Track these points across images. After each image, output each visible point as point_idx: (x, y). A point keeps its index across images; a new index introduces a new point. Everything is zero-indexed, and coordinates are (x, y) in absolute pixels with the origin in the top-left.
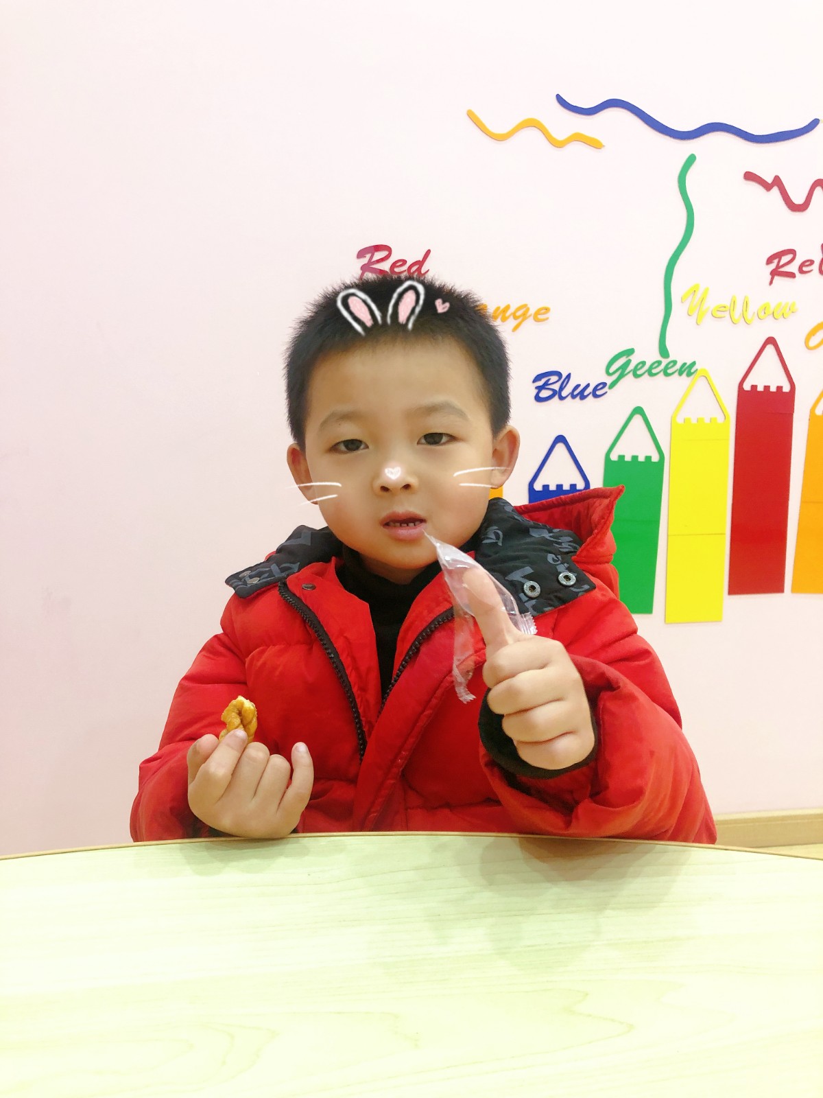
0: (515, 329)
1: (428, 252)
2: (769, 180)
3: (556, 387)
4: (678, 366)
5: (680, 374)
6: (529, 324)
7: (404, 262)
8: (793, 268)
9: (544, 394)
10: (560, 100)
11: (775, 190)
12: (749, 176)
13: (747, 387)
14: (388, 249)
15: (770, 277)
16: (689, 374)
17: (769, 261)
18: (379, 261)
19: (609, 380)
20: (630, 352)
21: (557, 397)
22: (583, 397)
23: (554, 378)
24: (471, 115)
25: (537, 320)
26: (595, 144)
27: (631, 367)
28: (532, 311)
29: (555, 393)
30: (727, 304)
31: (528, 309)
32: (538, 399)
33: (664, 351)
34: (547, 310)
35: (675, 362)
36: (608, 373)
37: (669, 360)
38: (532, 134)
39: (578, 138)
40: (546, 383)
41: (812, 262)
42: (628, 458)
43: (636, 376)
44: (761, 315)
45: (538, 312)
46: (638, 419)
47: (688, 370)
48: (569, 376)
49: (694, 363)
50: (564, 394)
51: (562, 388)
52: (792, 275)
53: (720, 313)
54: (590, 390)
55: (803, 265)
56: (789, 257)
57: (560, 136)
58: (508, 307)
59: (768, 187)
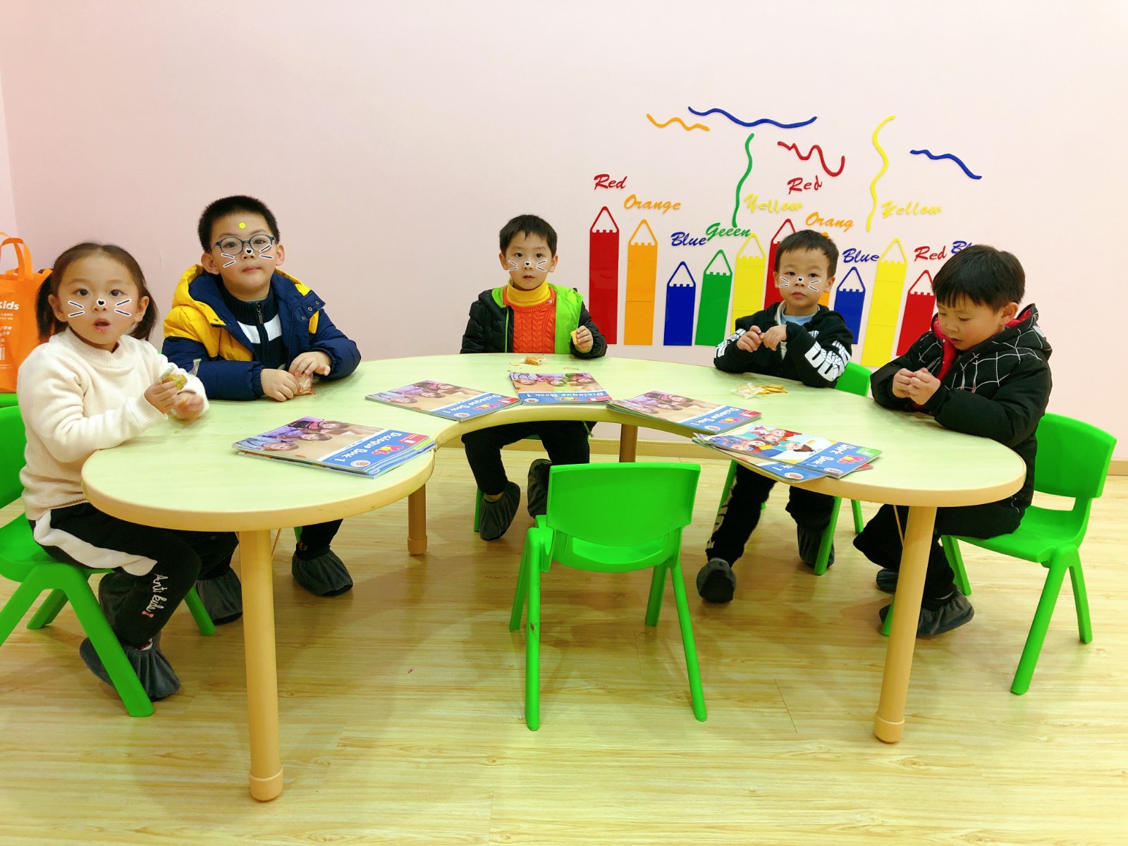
0: (664, 212)
1: (626, 178)
2: (790, 145)
3: (682, 239)
4: (741, 232)
5: (742, 235)
6: (671, 211)
7: (615, 182)
8: (801, 186)
9: (676, 242)
10: (690, 109)
11: (793, 150)
12: (780, 144)
14: (608, 176)
15: (789, 190)
16: (746, 236)
17: (789, 183)
18: (604, 181)
19: (707, 237)
20: (718, 224)
21: (682, 244)
22: (695, 244)
23: (681, 235)
24: (649, 116)
25: (674, 208)
26: (706, 129)
27: (718, 231)
28: (673, 204)
29: (681, 242)
30: (767, 203)
31: (670, 204)
32: (673, 244)
33: (734, 224)
34: (679, 204)
35: (740, 230)
36: (707, 234)
37: (738, 228)
38: (677, 124)
39: (697, 126)
40: (677, 238)
41: (811, 184)
42: (715, 274)
43: (721, 235)
44: (784, 209)
45: (675, 205)
46: (720, 255)
47: (746, 233)
48: (688, 235)
49: (749, 231)
50: (685, 242)
51: (685, 240)
52: (800, 190)
53: (763, 208)
54: (698, 241)
55: (806, 185)
56: (799, 181)
57: (689, 125)
58: (661, 202)
59: (790, 149)
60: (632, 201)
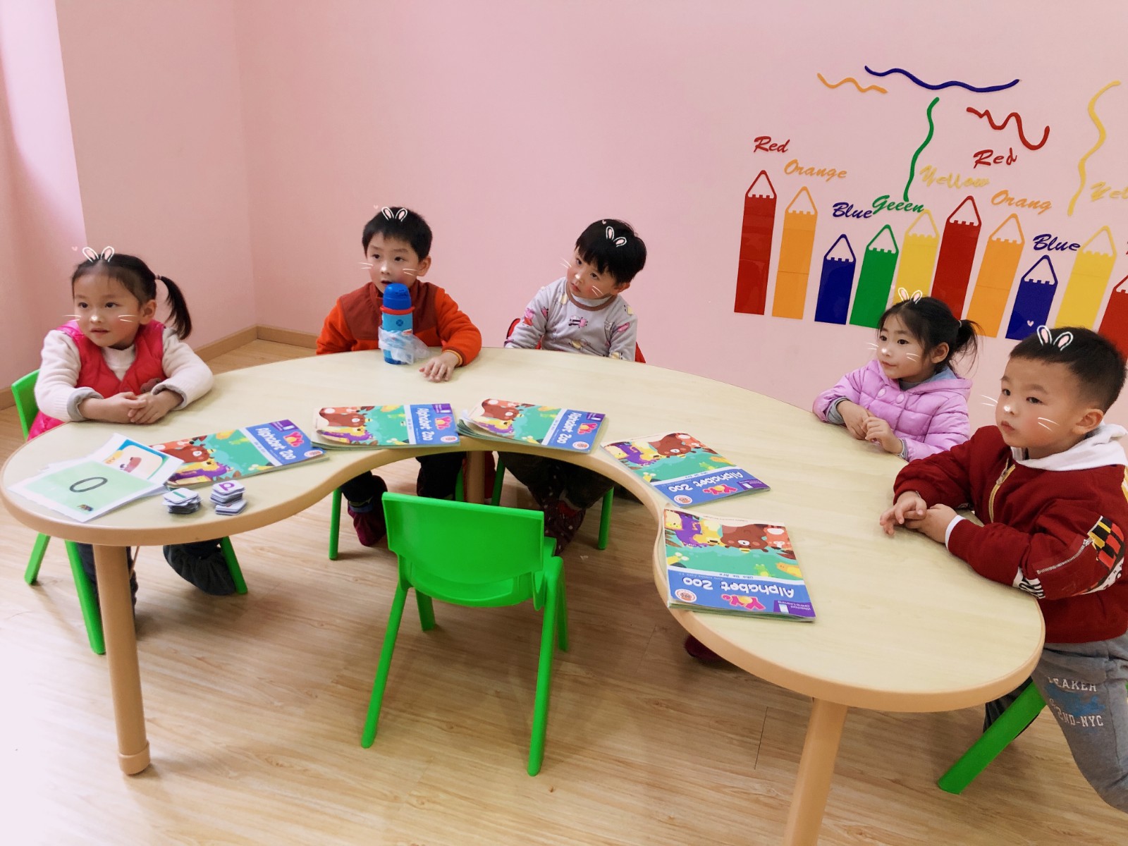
0: (828, 180)
1: (789, 141)
2: (982, 112)
3: (845, 210)
4: (913, 207)
5: (914, 211)
6: (836, 178)
7: (776, 145)
8: (991, 160)
9: (838, 213)
10: (867, 69)
11: (986, 117)
12: (970, 110)
13: (952, 221)
14: (769, 138)
15: (975, 164)
17: (976, 155)
18: (765, 144)
19: (873, 210)
20: (887, 197)
21: (844, 216)
22: (858, 217)
23: (844, 206)
24: (819, 76)
25: (839, 176)
26: (883, 91)
27: (887, 204)
28: (838, 172)
29: (844, 213)
30: (947, 176)
31: (835, 171)
32: (835, 215)
33: (906, 198)
34: (845, 173)
35: (911, 204)
36: (873, 206)
37: (908, 203)
38: (850, 85)
39: (873, 88)
40: (840, 208)
41: (1002, 157)
42: (878, 250)
43: (889, 209)
44: (966, 184)
45: (841, 173)
46: (887, 231)
47: (919, 209)
48: (852, 206)
49: (922, 206)
50: (848, 214)
51: (848, 211)
52: (989, 164)
53: (942, 181)
54: (863, 213)
55: (996, 158)
56: (989, 154)
57: (864, 87)
58: (825, 170)
59: (981, 116)
60: (793, 166)
